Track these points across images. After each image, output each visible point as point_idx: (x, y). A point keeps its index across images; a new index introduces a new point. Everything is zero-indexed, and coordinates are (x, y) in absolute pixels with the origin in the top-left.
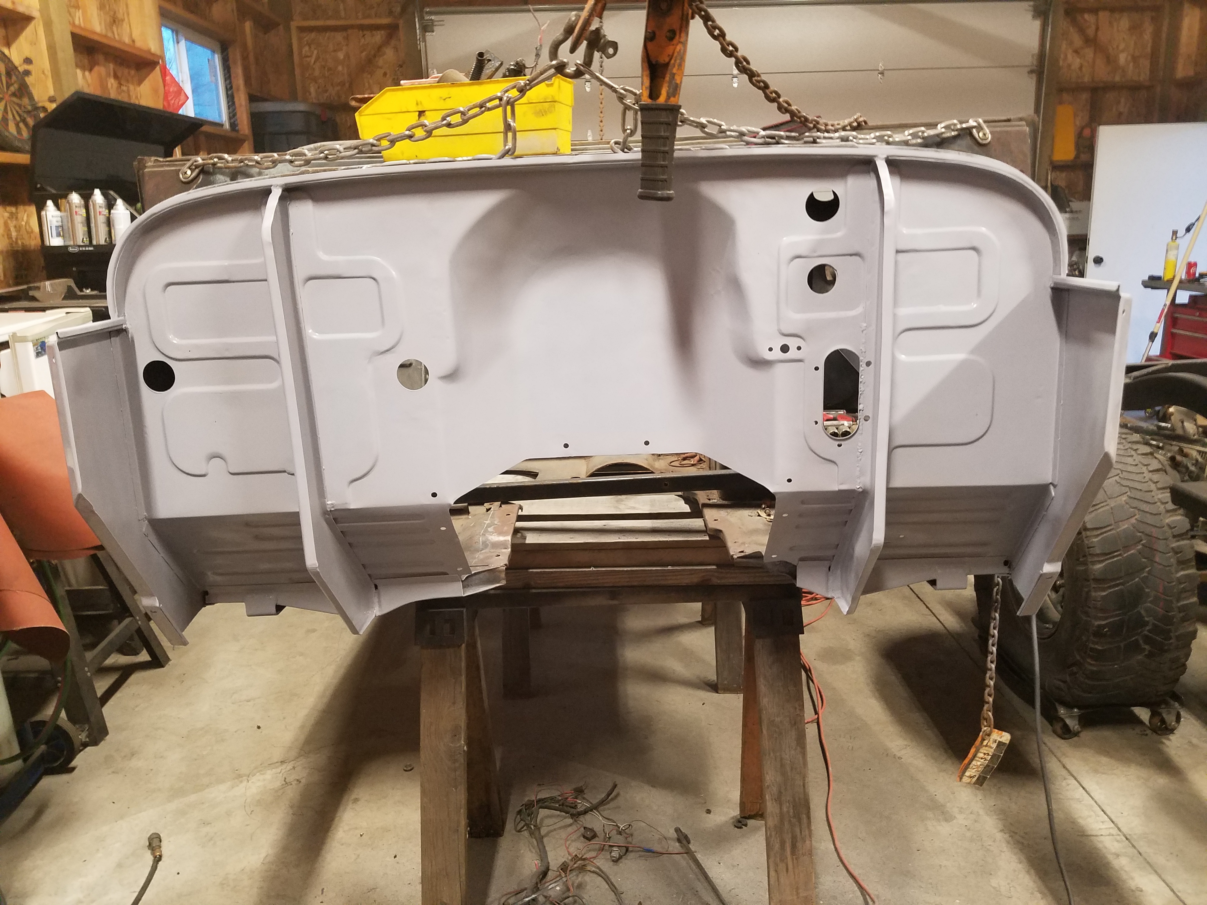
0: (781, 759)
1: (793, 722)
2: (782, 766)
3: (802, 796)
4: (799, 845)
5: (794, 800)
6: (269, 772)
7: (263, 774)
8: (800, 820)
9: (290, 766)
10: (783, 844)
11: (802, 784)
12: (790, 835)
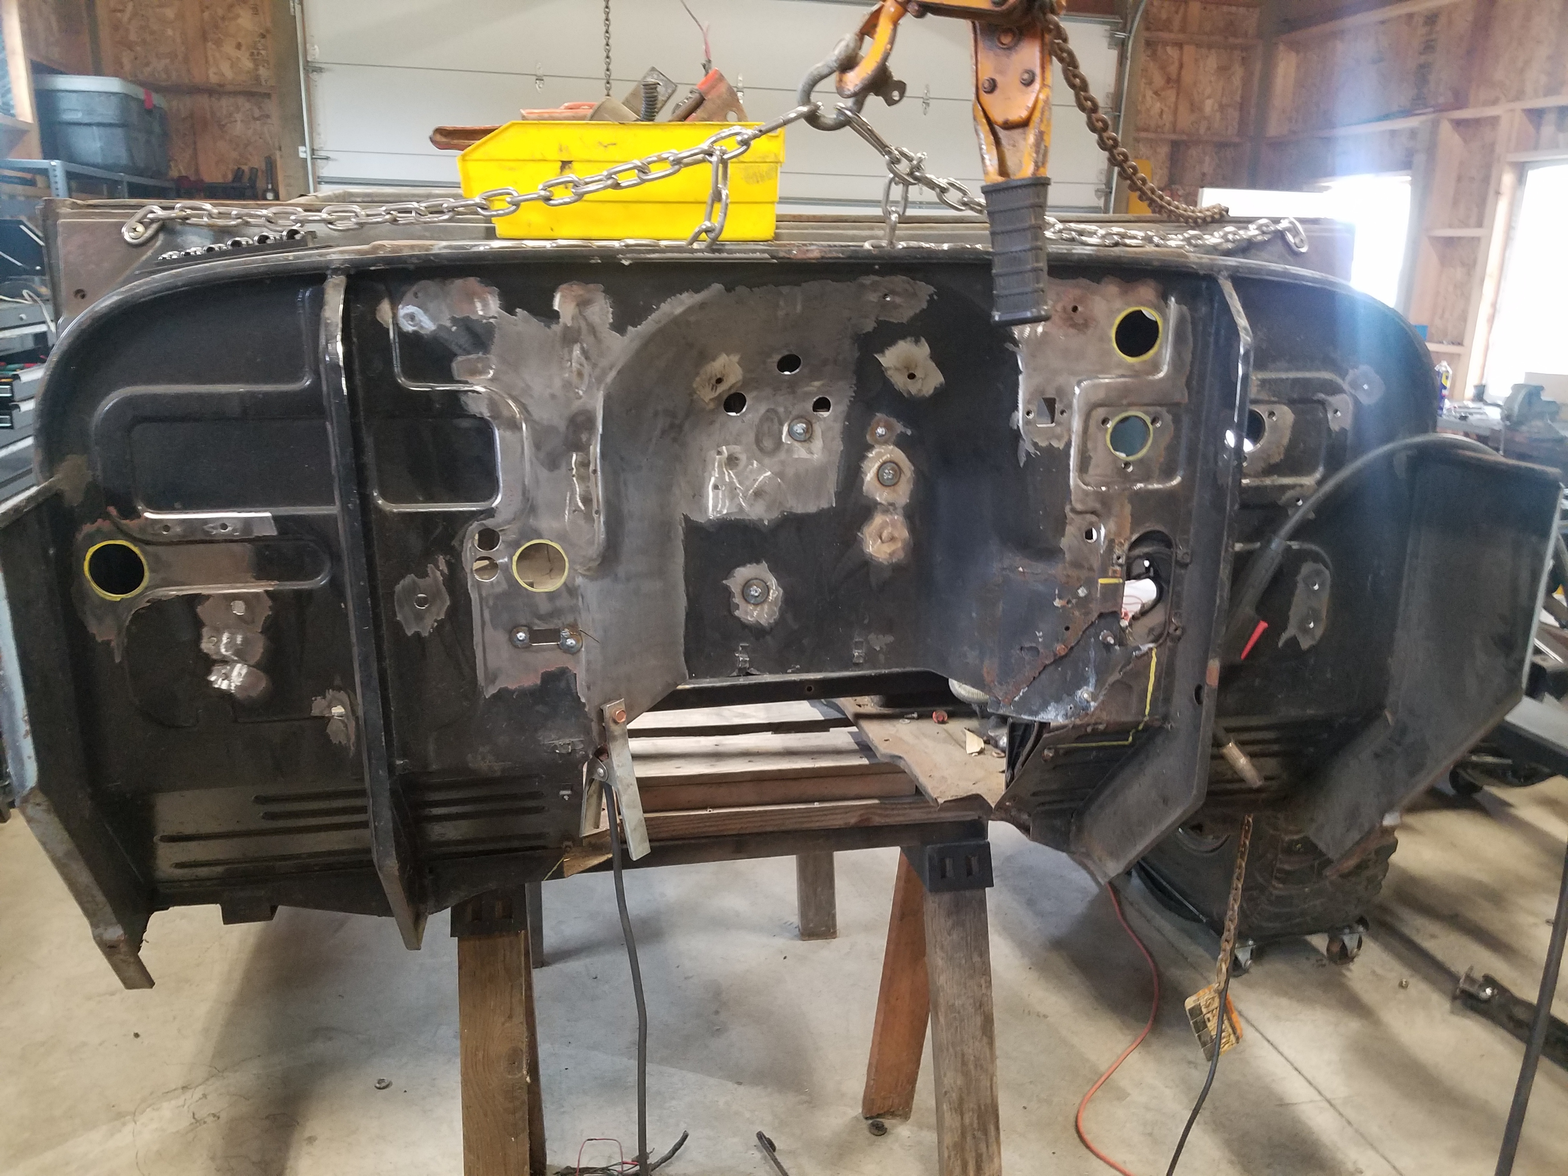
0: (963, 1055)
1: (978, 1005)
2: (964, 1063)
3: (989, 1101)
4: (985, 1166)
5: (979, 1107)
6: (165, 1105)
7: (158, 1109)
8: (986, 1132)
9: (198, 1093)
11: (989, 1085)
12: (974, 1154)
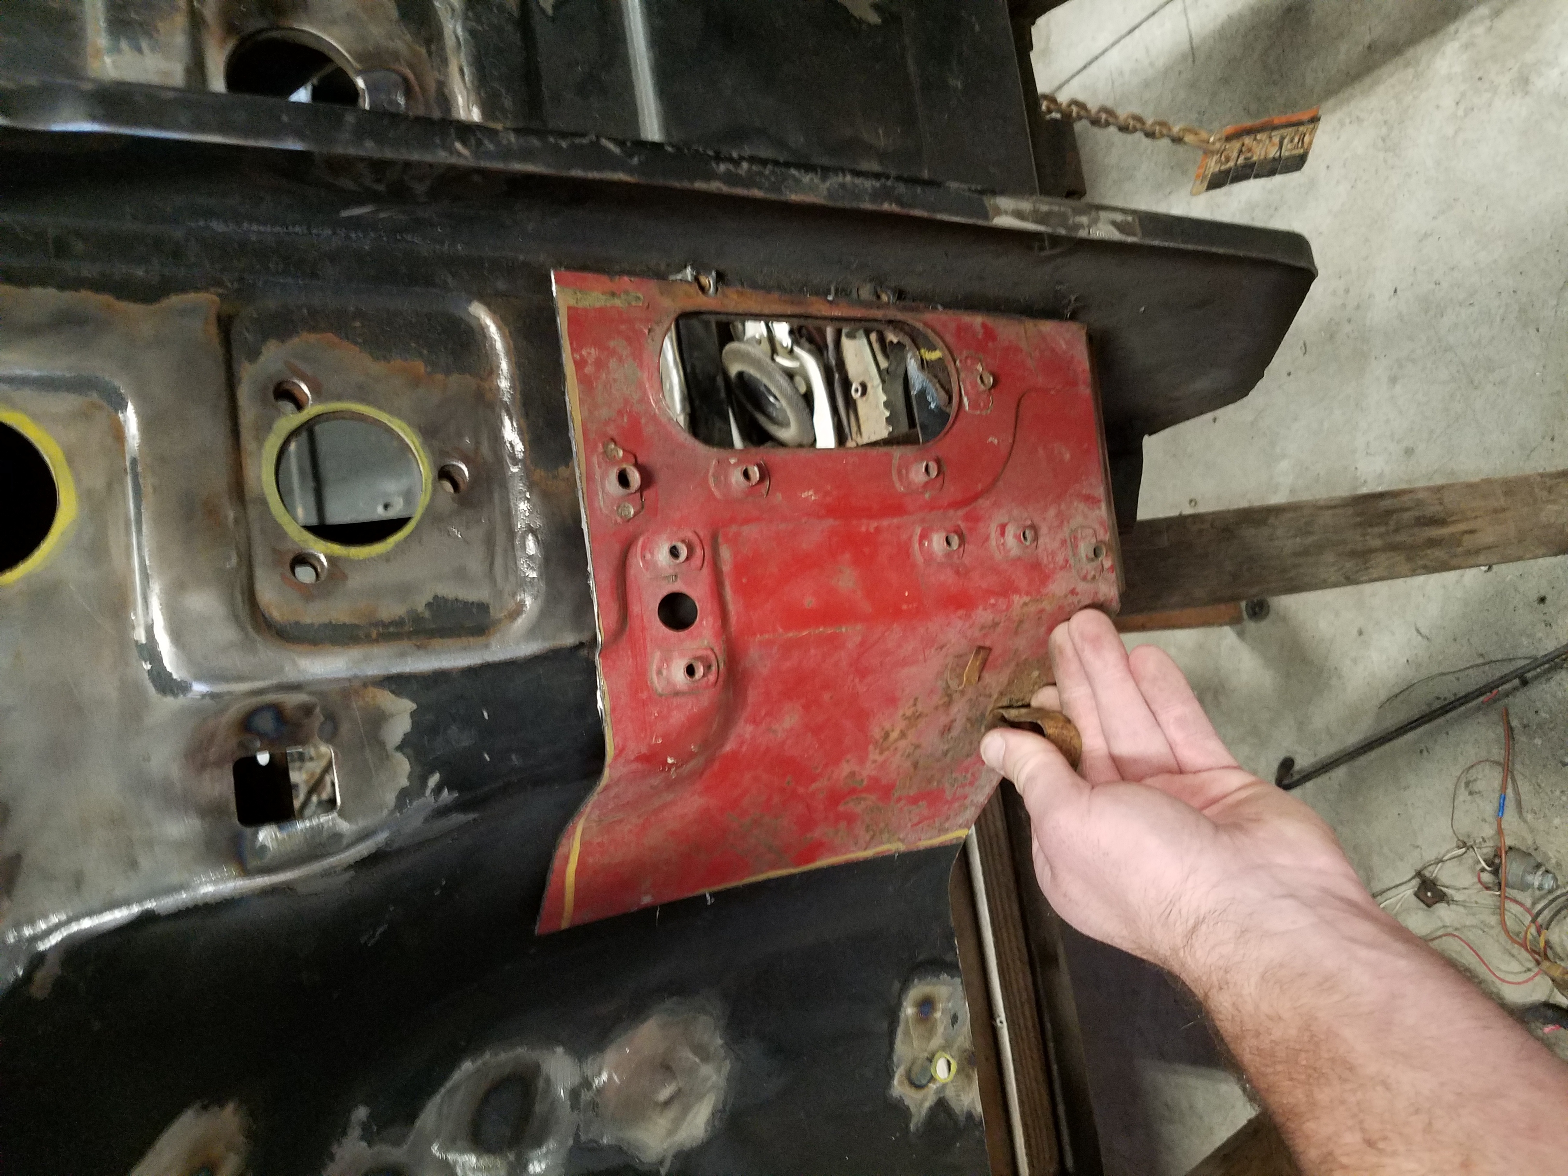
3: (1350, 511)
4: (1428, 511)
5: (1360, 525)
8: (1389, 513)
10: (1433, 543)
11: (1330, 512)
12: (1416, 530)
